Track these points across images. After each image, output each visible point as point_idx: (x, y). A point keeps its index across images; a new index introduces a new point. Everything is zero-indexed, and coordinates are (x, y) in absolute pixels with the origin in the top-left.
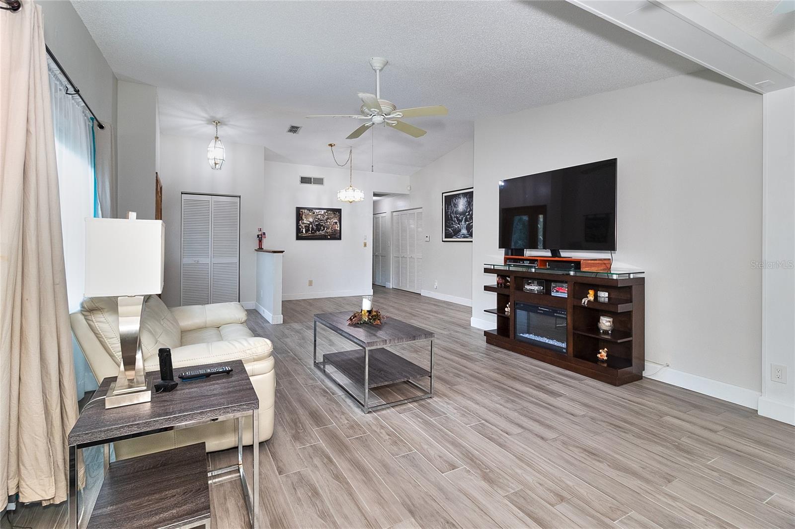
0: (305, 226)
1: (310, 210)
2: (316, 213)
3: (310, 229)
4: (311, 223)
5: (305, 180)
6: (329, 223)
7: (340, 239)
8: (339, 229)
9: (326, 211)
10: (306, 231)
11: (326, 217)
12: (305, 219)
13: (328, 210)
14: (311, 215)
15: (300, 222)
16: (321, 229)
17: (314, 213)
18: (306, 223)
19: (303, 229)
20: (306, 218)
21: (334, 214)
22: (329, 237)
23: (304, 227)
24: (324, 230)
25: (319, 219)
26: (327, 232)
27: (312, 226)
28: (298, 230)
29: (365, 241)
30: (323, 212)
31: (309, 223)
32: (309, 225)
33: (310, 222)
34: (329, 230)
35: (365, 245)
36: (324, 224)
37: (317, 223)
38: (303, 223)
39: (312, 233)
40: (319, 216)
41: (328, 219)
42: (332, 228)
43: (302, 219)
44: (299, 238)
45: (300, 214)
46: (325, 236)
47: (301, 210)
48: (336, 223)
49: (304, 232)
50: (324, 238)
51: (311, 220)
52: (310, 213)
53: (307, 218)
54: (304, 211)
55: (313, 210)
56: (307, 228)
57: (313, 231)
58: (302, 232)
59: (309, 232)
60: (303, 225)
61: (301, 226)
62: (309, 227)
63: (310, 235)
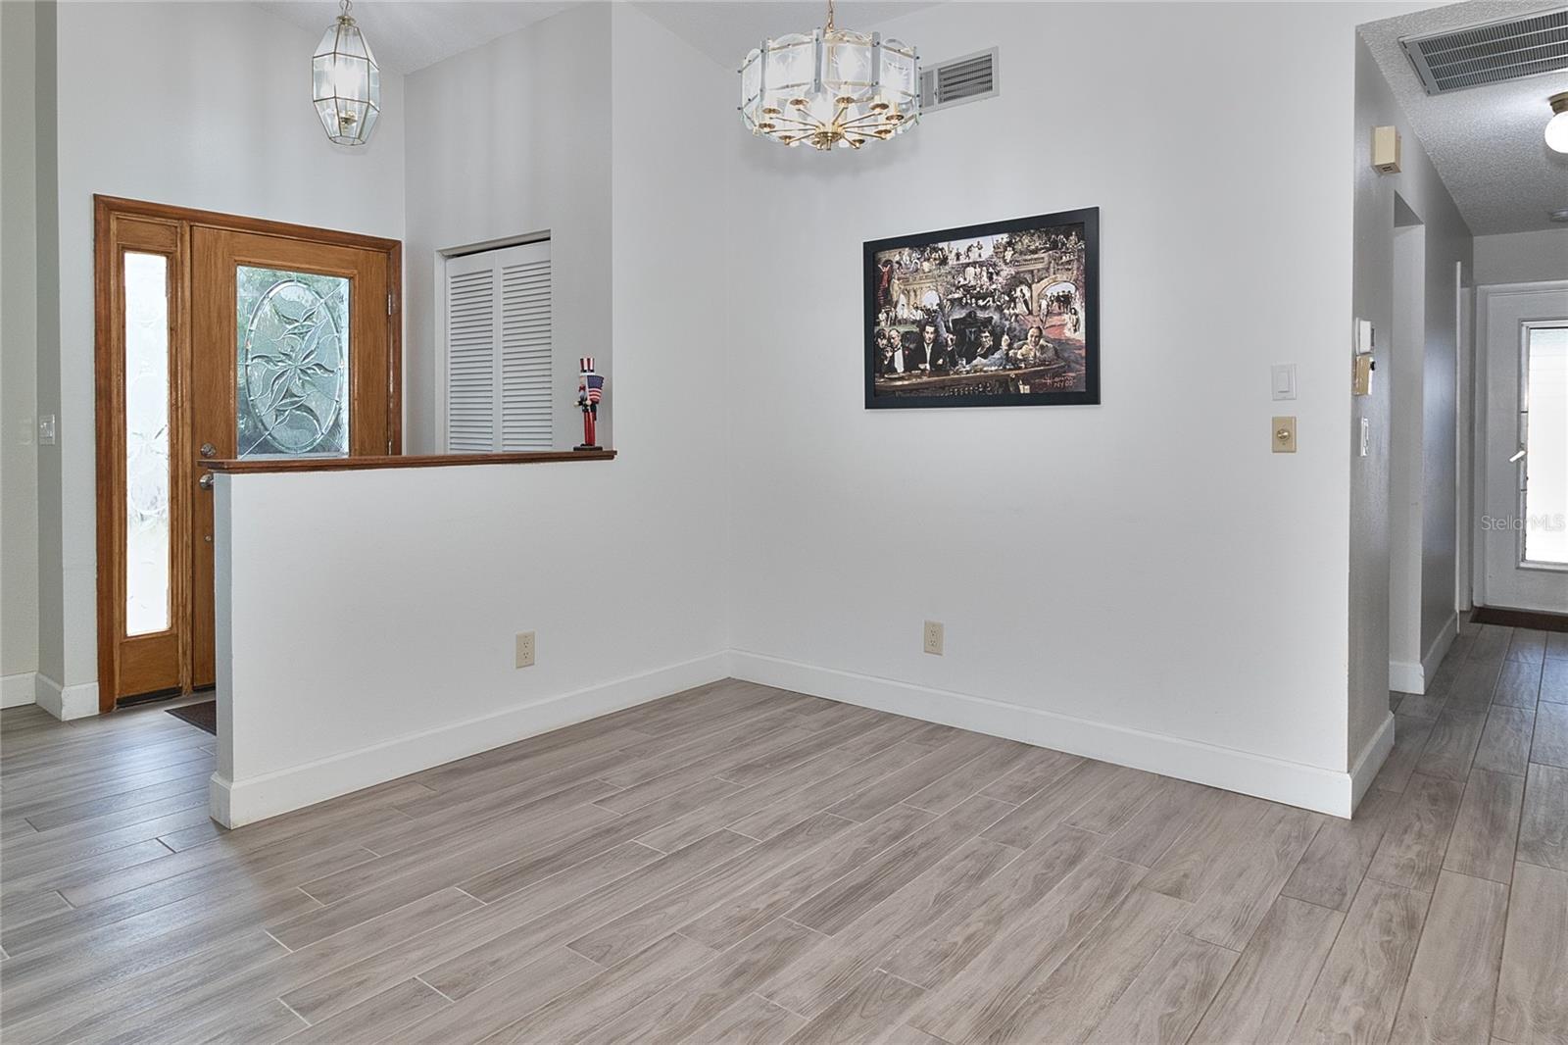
0: (905, 337)
1: (922, 242)
2: (952, 261)
3: (928, 352)
4: (931, 317)
6: (1021, 308)
7: (1090, 395)
8: (1080, 336)
9: (1004, 238)
10: (911, 363)
11: (1007, 271)
12: (903, 299)
13: (1015, 227)
14: (928, 275)
15: (882, 316)
16: (981, 345)
17: (944, 261)
18: (905, 322)
19: (895, 350)
20: (906, 293)
21: (1054, 246)
22: (1025, 389)
23: (897, 341)
24: (996, 347)
25: (967, 289)
26: (1015, 362)
27: (936, 331)
28: (875, 360)
29: (1284, 410)
30: (987, 245)
31: (919, 315)
32: (921, 325)
33: (928, 311)
34: (1027, 350)
35: (1284, 437)
36: (996, 317)
37: (959, 314)
38: (895, 322)
39: (936, 370)
40: (970, 270)
41: (1017, 281)
42: (1040, 336)
43: (891, 303)
44: (878, 397)
46: (1004, 381)
47: (885, 256)
48: (1065, 300)
49: (899, 365)
50: (997, 394)
51: (930, 299)
52: (926, 266)
53: (912, 294)
54: (897, 258)
55: (940, 245)
56: (912, 346)
57: (940, 362)
58: (892, 369)
59: (922, 366)
60: (894, 333)
61: (884, 337)
62: (920, 338)
63: (925, 379)
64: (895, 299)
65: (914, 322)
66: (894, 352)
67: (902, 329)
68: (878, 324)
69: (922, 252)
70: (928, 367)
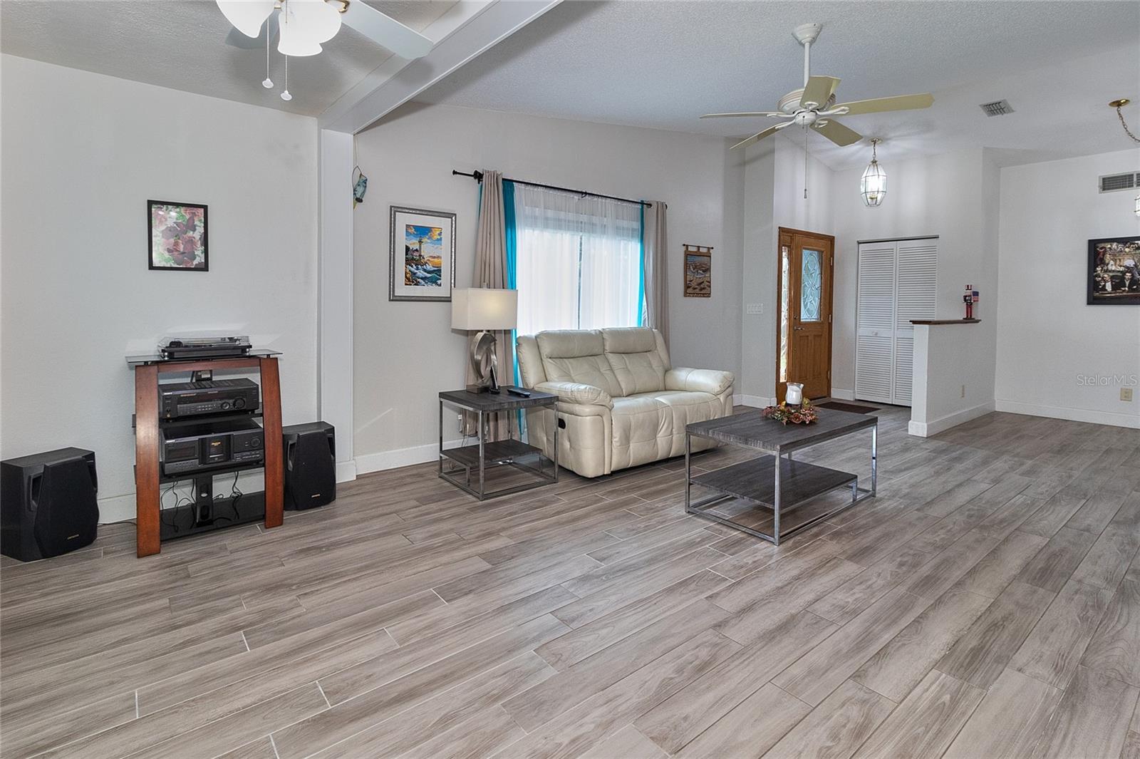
0: (1112, 278)
1: (1125, 241)
3: (1127, 283)
4: (1129, 269)
5: (1110, 183)
10: (1115, 288)
12: (1112, 262)
15: (1099, 268)
18: (1114, 271)
19: (1105, 282)
20: (1115, 261)
23: (1108, 279)
27: (1133, 275)
28: (1094, 285)
31: (1122, 269)
32: (1124, 273)
33: (1127, 267)
38: (1107, 271)
39: (1132, 291)
45: (1097, 253)
47: (1103, 245)
49: (1109, 287)
51: (1129, 263)
52: (1127, 250)
53: (1118, 261)
54: (1109, 246)
55: (1136, 242)
56: (1117, 281)
57: (1135, 287)
58: (1104, 288)
59: (1123, 289)
60: (1106, 276)
61: (1100, 277)
62: (1122, 278)
63: (1125, 294)
64: (1107, 262)
65: (1119, 271)
66: (1105, 283)
67: (1111, 274)
68: (1096, 272)
69: (1125, 245)
70: (1127, 289)
